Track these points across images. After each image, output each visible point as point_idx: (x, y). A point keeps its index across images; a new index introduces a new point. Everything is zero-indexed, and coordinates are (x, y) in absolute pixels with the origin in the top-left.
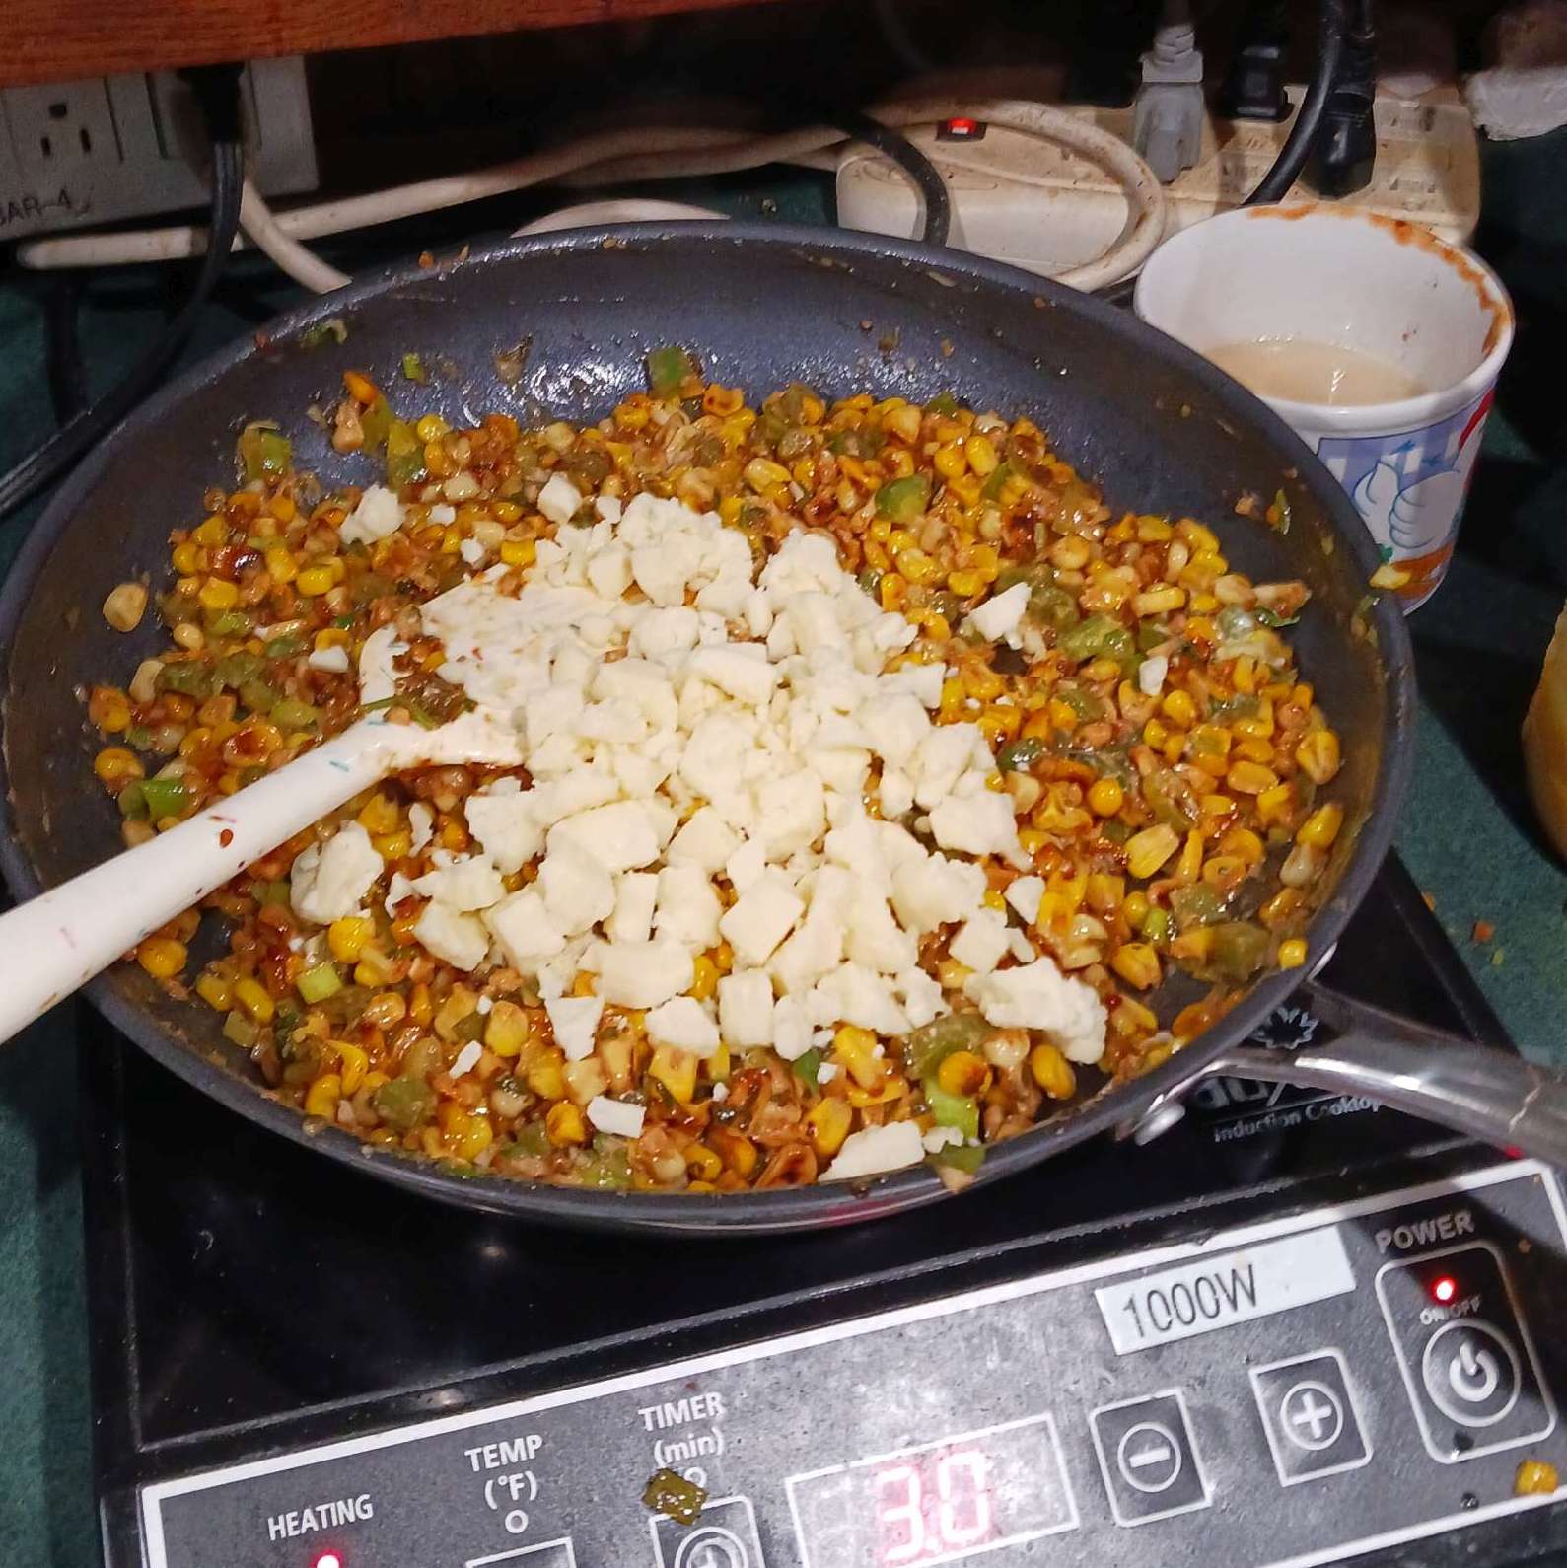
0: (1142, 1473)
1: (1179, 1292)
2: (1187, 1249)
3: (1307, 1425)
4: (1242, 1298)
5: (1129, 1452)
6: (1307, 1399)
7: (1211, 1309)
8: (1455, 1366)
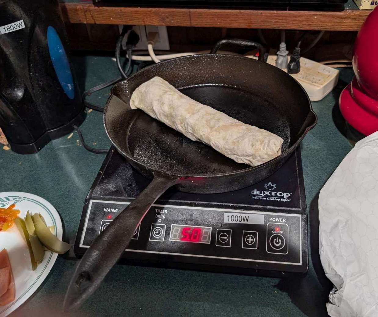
0: (222, 239)
1: (237, 217)
2: (240, 211)
3: (249, 241)
4: (246, 221)
5: (221, 236)
6: (250, 237)
7: (240, 221)
8: (275, 240)
